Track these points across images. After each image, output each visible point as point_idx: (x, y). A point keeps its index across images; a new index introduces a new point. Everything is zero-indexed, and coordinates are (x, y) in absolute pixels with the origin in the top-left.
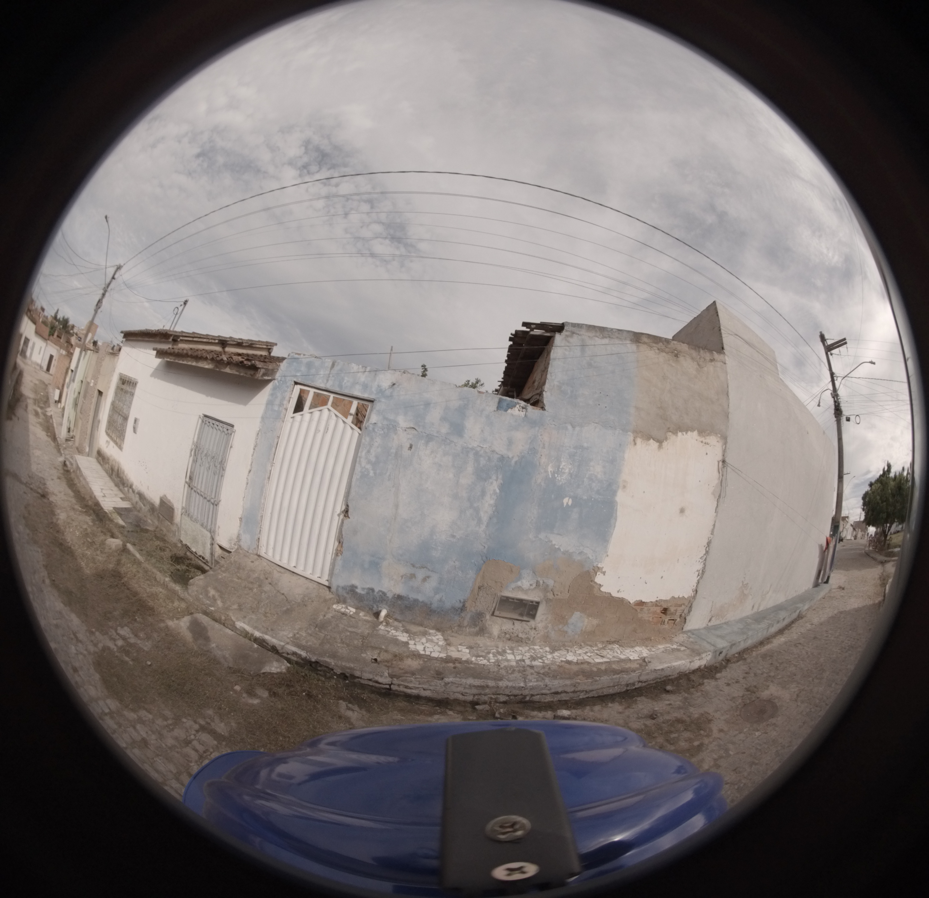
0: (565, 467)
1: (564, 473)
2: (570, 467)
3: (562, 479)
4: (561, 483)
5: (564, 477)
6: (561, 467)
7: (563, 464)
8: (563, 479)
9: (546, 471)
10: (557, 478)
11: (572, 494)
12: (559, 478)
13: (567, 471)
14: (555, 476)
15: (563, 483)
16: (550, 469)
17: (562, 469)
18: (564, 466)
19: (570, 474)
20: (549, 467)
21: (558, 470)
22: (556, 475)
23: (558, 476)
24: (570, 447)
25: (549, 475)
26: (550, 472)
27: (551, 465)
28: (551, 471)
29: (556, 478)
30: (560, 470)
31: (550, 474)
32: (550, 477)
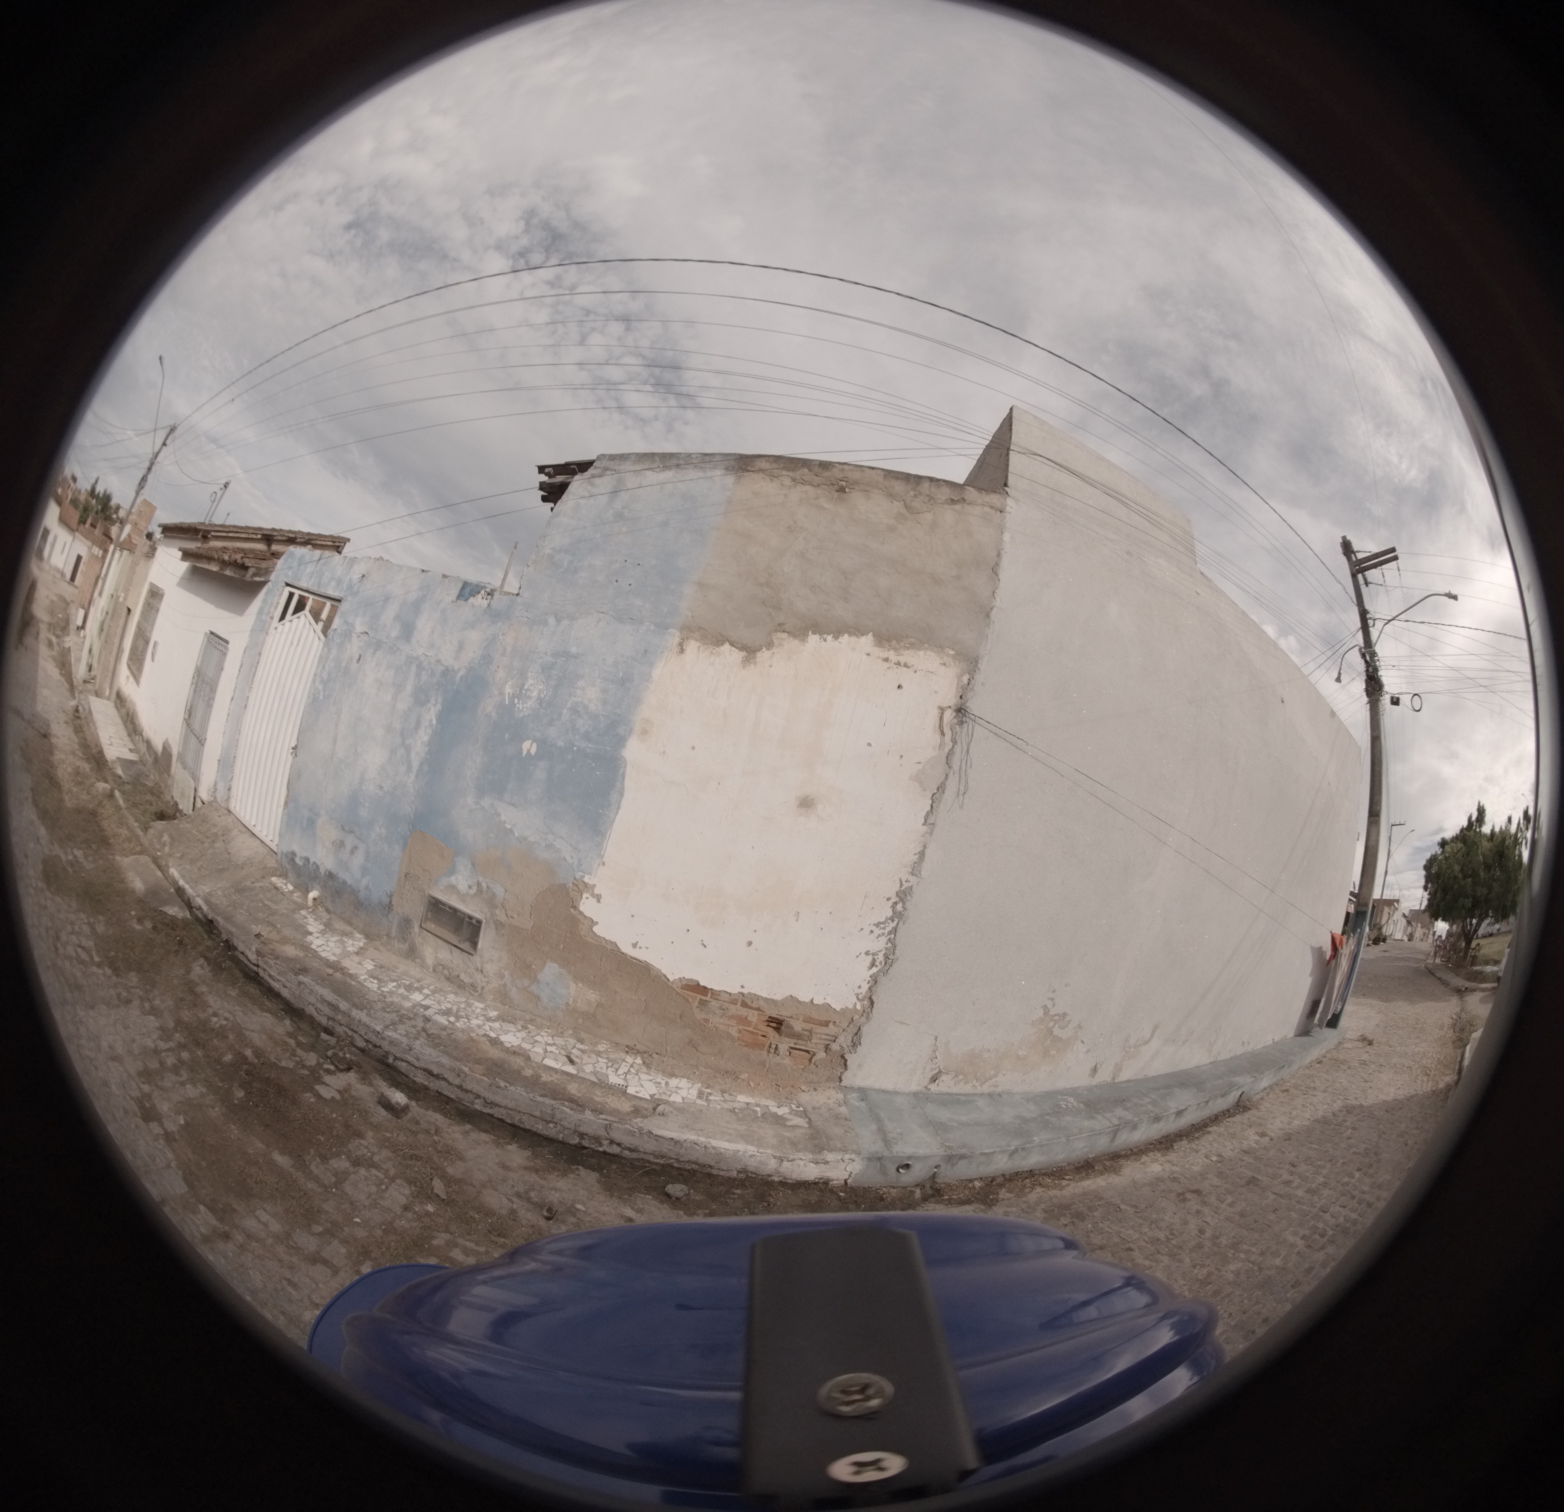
0: (532, 688)
1: (530, 697)
2: (541, 687)
3: (525, 708)
4: (521, 715)
5: (530, 703)
6: (526, 687)
7: (530, 682)
8: (527, 708)
9: (502, 693)
10: (517, 706)
11: (538, 735)
12: (521, 706)
13: (535, 694)
14: (514, 701)
15: (526, 714)
16: (508, 690)
17: (528, 690)
18: (531, 685)
19: (540, 701)
20: (507, 687)
21: (520, 693)
22: (516, 701)
23: (518, 703)
24: (546, 653)
25: (505, 699)
26: (507, 695)
27: (510, 683)
28: (509, 694)
29: (515, 705)
30: (524, 692)
31: (507, 698)
32: (507, 702)
